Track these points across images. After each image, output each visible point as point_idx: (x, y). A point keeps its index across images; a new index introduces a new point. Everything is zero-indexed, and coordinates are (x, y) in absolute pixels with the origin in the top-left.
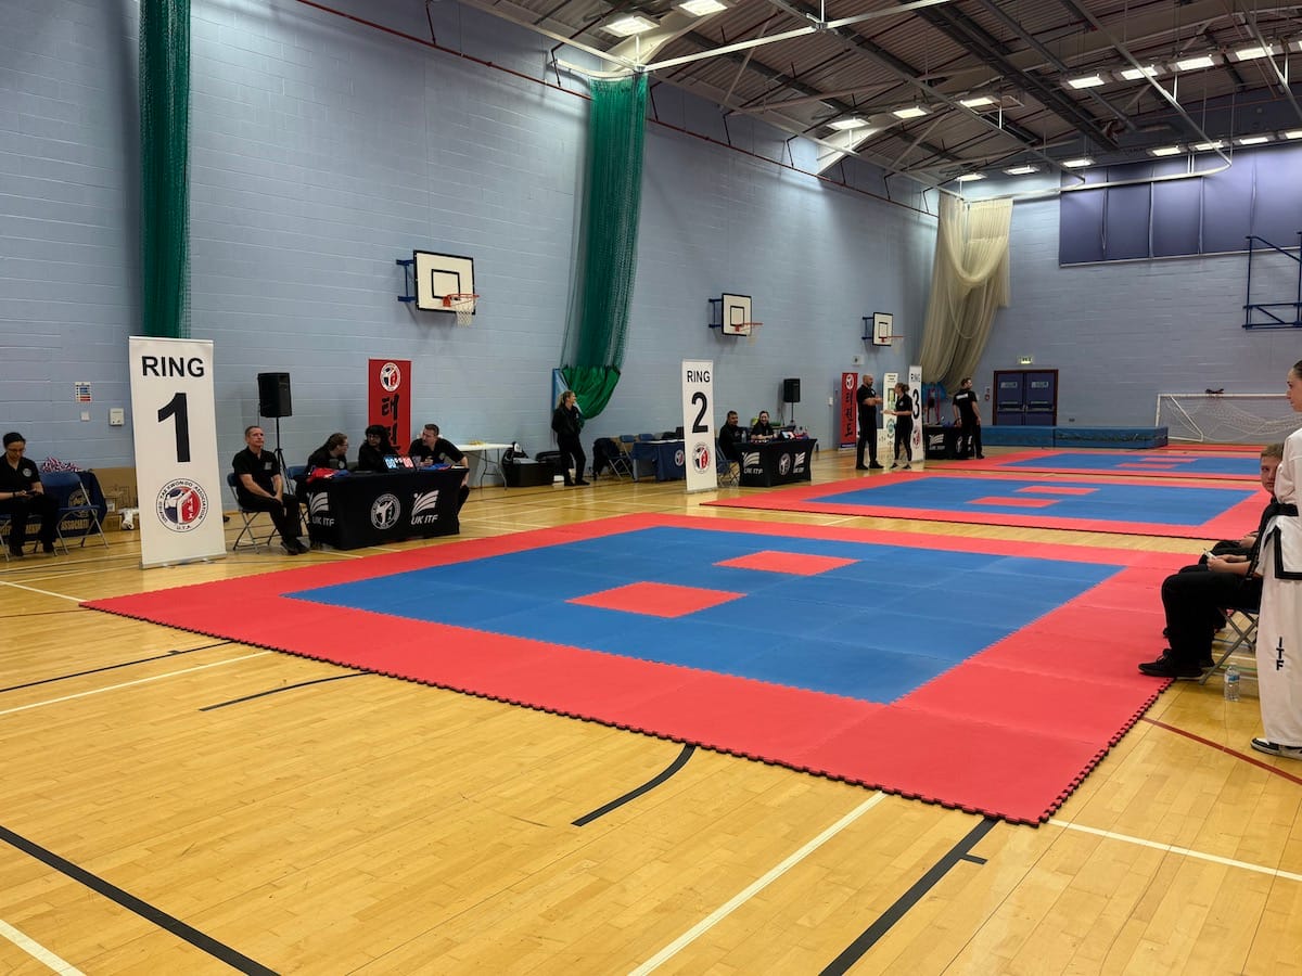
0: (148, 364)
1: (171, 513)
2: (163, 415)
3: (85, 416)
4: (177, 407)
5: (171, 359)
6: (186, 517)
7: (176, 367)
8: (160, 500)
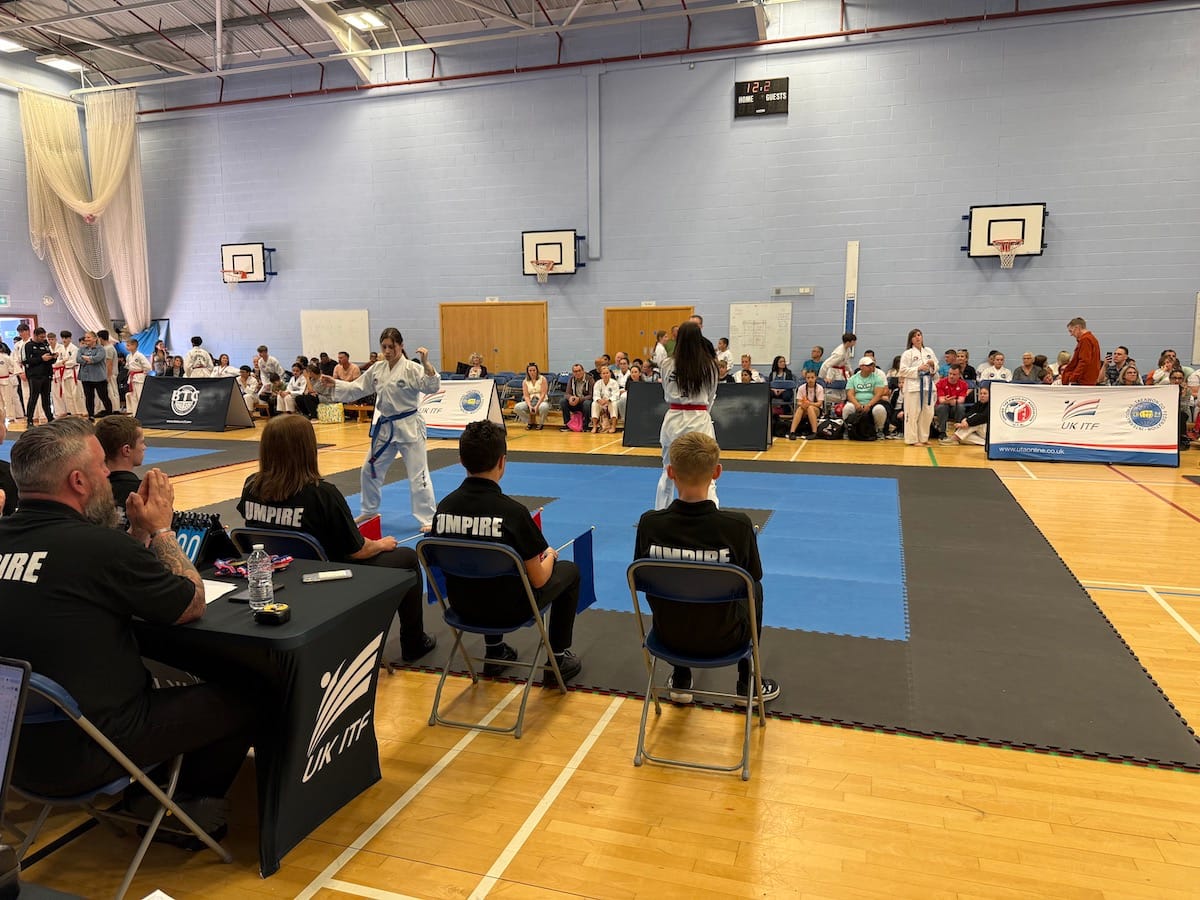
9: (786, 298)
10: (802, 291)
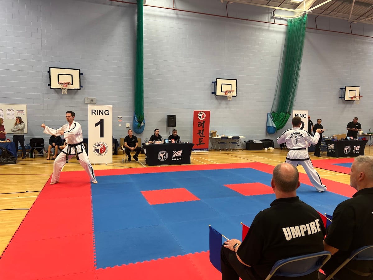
0: (93, 112)
1: (97, 151)
2: (96, 125)
3: (120, 125)
4: (101, 123)
5: (100, 110)
6: (101, 152)
7: (100, 112)
8: (94, 147)
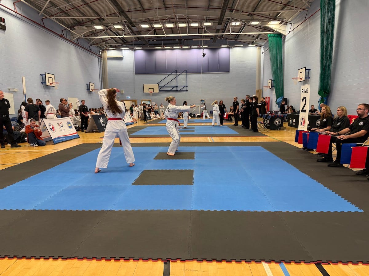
9: (12, 92)
10: (15, 90)
